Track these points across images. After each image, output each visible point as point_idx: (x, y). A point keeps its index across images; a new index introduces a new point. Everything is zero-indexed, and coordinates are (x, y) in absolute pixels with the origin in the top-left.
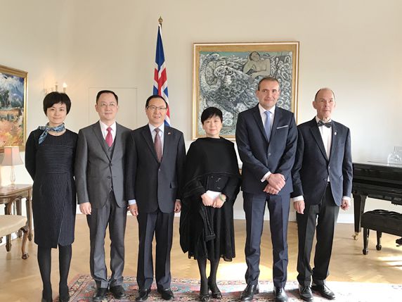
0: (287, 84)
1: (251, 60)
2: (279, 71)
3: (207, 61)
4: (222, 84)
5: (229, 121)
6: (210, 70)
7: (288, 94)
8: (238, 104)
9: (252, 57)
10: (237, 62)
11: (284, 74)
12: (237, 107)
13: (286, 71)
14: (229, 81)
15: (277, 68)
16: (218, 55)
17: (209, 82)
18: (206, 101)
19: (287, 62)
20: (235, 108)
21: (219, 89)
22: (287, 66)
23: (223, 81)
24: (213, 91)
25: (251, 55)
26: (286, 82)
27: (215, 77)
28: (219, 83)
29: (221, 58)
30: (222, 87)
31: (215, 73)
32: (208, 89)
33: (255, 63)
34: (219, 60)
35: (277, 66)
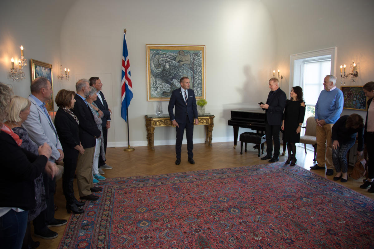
0: (200, 69)
1: (180, 54)
2: (195, 61)
3: (154, 55)
4: (163, 68)
5: (168, 89)
6: (157, 60)
7: (200, 74)
8: (173, 80)
9: (180, 53)
10: (172, 56)
11: (198, 63)
12: (173, 81)
13: (199, 61)
14: (168, 66)
15: (194, 59)
16: (161, 52)
17: (156, 67)
18: (155, 78)
19: (199, 56)
20: (171, 82)
21: (162, 71)
22: (199, 58)
23: (164, 66)
24: (159, 72)
25: (179, 52)
26: (199, 67)
27: (160, 64)
28: (162, 68)
29: (162, 53)
30: (164, 70)
31: (159, 61)
32: (155, 71)
33: (182, 56)
34: (161, 54)
35: (194, 58)
